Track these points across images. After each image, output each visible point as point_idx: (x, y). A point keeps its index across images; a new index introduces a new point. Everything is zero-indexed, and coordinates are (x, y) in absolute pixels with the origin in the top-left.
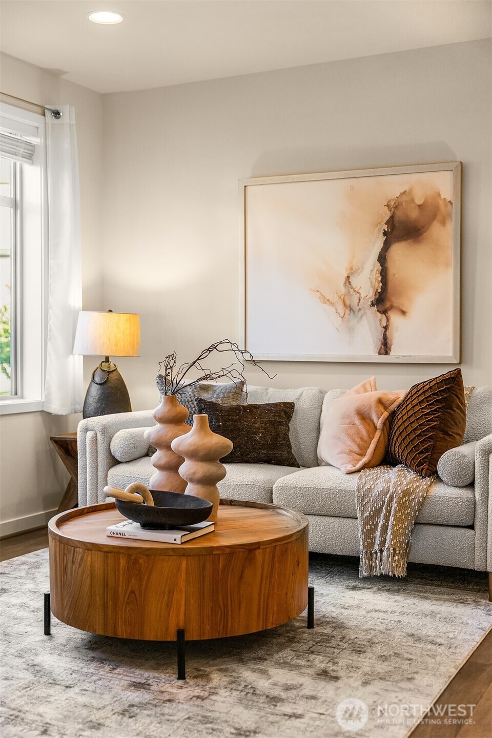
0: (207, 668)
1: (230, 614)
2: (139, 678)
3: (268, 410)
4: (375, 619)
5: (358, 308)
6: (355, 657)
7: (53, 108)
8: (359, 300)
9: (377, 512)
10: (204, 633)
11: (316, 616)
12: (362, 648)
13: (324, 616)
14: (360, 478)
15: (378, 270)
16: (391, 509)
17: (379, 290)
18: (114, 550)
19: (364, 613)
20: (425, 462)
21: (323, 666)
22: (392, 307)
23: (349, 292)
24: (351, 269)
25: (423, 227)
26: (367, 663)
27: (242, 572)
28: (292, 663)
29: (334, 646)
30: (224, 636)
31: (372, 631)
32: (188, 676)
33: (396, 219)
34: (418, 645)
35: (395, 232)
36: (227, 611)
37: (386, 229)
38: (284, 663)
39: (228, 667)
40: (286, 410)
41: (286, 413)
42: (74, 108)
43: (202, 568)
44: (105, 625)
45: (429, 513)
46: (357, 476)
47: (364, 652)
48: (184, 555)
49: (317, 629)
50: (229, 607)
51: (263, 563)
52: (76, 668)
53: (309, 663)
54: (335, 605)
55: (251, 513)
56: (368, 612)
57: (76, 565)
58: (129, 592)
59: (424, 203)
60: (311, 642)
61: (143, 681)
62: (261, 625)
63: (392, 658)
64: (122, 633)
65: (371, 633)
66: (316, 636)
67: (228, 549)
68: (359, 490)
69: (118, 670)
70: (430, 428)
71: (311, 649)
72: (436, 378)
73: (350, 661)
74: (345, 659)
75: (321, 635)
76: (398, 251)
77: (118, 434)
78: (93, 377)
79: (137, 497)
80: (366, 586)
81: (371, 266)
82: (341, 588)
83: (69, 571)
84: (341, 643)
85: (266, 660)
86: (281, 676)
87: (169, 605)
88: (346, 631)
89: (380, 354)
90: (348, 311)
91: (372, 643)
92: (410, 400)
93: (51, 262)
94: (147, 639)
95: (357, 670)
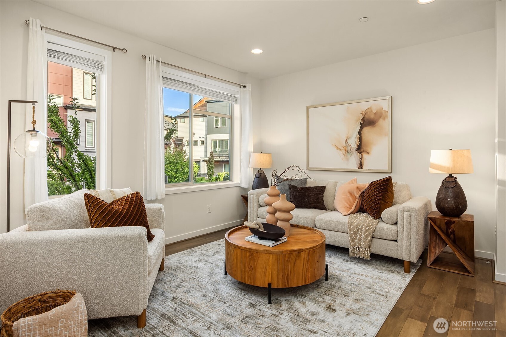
0: (281, 298)
1: (290, 278)
2: (253, 301)
3: (315, 189)
4: (355, 278)
5: (350, 151)
6: (344, 299)
7: (243, 85)
8: (351, 148)
9: (356, 232)
10: (279, 285)
11: (329, 274)
12: (347, 294)
13: (333, 275)
14: (349, 218)
15: (358, 137)
16: (362, 232)
17: (359, 145)
18: (244, 249)
19: (349, 274)
20: (376, 213)
21: (329, 302)
22: (364, 151)
23: (347, 145)
24: (348, 137)
25: (376, 121)
26: (349, 303)
27: (295, 261)
28: (317, 299)
29: (335, 292)
30: (288, 287)
31: (352, 285)
32: (273, 302)
33: (365, 118)
34: (372, 295)
35: (365, 123)
36: (289, 277)
37: (361, 122)
38: (314, 299)
39: (290, 298)
40: (322, 189)
41: (322, 190)
42: (250, 85)
43: (278, 259)
44: (241, 278)
45: (377, 234)
46: (348, 216)
47: (348, 296)
48: (271, 254)
49: (329, 281)
50: (290, 275)
51: (304, 257)
52: (231, 293)
53: (324, 300)
54: (338, 270)
55: (304, 231)
56: (351, 274)
57: (232, 253)
58: (250, 266)
59: (376, 112)
60: (326, 288)
61: (254, 303)
62: (303, 283)
63: (360, 301)
64: (248, 282)
65: (352, 286)
66: (328, 285)
67: (289, 252)
68: (349, 223)
69: (246, 296)
70: (378, 199)
71: (326, 292)
72: (381, 180)
73: (341, 301)
74: (340, 299)
75: (331, 285)
76: (366, 130)
77: (261, 196)
78: (256, 175)
79: (257, 227)
80: (352, 260)
81: (355, 135)
82: (342, 261)
83: (230, 254)
84: (338, 290)
85: (306, 296)
86: (311, 306)
87: (265, 273)
88: (341, 284)
89: (359, 168)
90: (346, 153)
91: (352, 292)
92: (370, 188)
93: (242, 136)
94: (257, 285)
95: (344, 307)
